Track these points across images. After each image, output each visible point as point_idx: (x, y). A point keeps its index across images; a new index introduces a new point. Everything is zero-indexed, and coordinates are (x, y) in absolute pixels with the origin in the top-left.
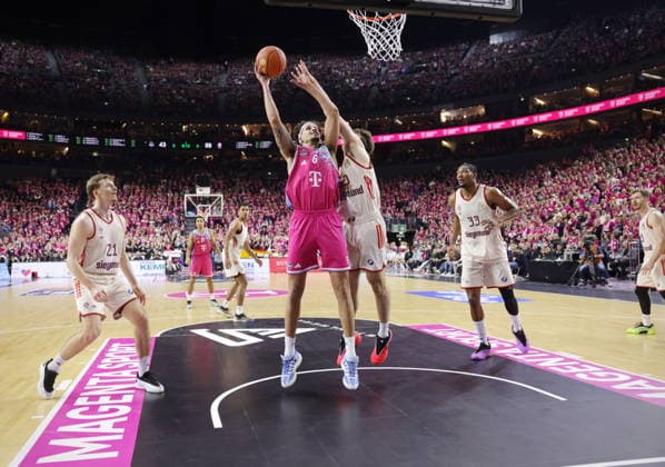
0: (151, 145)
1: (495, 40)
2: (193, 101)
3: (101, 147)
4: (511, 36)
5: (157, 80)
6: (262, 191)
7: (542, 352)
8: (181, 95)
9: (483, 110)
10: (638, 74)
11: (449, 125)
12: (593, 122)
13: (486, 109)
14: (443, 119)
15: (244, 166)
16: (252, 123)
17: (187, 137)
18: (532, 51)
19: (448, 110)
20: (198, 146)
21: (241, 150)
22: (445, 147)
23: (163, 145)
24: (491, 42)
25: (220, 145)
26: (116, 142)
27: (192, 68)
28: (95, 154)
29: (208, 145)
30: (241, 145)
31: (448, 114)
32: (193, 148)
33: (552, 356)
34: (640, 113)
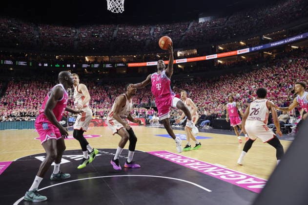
0: (40, 65)
1: (201, 20)
2: (61, 44)
3: (14, 66)
4: (208, 19)
5: (43, 34)
6: (94, 87)
7: (208, 164)
8: (56, 41)
9: (196, 51)
10: (261, 37)
11: (181, 57)
12: (243, 57)
13: (197, 51)
14: (179, 55)
15: (86, 76)
16: (90, 56)
17: (58, 62)
18: (217, 25)
19: (181, 51)
20: (63, 66)
21: (85, 68)
22: (180, 68)
23: (46, 65)
24: (200, 22)
25: (74, 66)
26: (22, 63)
27: (61, 28)
28: (11, 69)
29: (68, 66)
30: (84, 66)
31: (181, 53)
32: (61, 67)
33: (213, 166)
34: (263, 54)
